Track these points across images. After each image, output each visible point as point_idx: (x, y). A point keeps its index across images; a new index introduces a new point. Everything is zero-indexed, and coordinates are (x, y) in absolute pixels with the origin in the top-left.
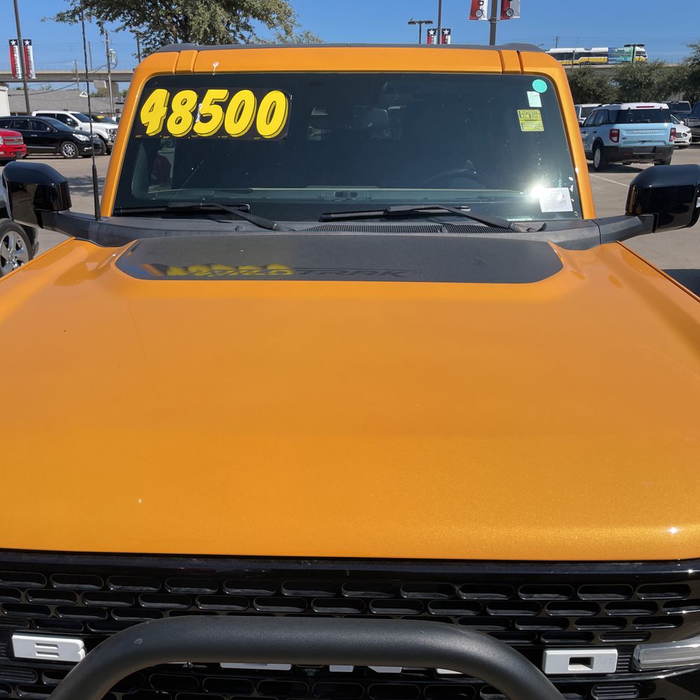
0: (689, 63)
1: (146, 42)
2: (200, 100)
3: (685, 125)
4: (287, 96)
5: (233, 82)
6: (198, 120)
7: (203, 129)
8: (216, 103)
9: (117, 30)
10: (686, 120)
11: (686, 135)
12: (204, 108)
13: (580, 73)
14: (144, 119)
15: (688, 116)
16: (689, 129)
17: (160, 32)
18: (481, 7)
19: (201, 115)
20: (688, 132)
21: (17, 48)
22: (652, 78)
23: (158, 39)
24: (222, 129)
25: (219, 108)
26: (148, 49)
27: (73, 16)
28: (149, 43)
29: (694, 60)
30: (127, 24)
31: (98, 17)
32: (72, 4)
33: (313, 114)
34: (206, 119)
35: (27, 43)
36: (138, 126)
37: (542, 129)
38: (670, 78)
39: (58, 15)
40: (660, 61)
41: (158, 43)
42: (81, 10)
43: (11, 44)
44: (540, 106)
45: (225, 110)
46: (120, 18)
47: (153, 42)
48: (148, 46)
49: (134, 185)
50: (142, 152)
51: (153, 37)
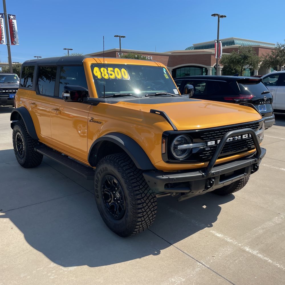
13: (17, 66)
18: (2, 39)
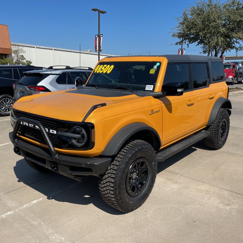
6: (101, 70)
24: (103, 72)
27: (180, 43)
32: (180, 40)
35: (184, 49)
37: (154, 73)
39: (176, 43)
41: (208, 49)
43: (179, 50)
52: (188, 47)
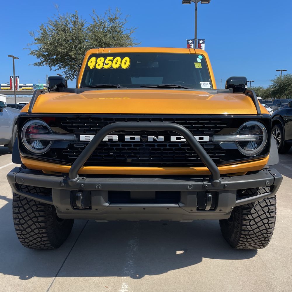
0: (271, 87)
1: (67, 74)
2: (105, 60)
3: (270, 108)
4: (130, 58)
5: (114, 55)
6: (105, 65)
7: (106, 67)
8: (110, 60)
9: (56, 70)
10: (271, 107)
11: (271, 112)
12: (106, 62)
14: (89, 64)
15: (272, 105)
16: (272, 110)
17: (72, 71)
19: (106, 63)
20: (272, 111)
21: (13, 79)
22: (258, 93)
23: (71, 73)
24: (112, 67)
25: (111, 62)
26: (67, 77)
27: (40, 64)
28: (68, 75)
29: (273, 86)
30: (59, 68)
31: (49, 65)
32: (40, 60)
33: (137, 63)
34: (107, 64)
35: (17, 77)
36: (87, 66)
37: (201, 68)
38: (265, 93)
39: (35, 64)
40: (260, 87)
42: (44, 62)
43: (10, 78)
44: (201, 62)
45: (112, 62)
46: (57, 66)
47: (69, 74)
48: (67, 76)
49: (86, 82)
50: (88, 73)
51: (69, 72)
52: (51, 70)
